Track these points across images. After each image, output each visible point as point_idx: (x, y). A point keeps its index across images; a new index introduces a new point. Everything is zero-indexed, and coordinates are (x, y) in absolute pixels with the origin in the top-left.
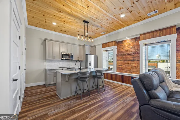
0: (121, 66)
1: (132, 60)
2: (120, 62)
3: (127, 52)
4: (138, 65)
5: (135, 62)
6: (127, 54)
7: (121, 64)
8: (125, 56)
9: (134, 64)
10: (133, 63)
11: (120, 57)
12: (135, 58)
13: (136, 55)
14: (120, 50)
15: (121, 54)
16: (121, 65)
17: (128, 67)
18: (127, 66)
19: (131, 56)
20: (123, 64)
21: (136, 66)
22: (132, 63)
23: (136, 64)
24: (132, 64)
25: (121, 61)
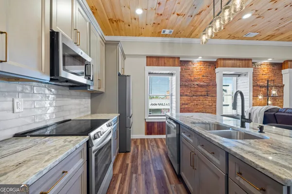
0: (187, 106)
1: (205, 96)
2: (186, 97)
3: (196, 81)
4: (213, 102)
5: (209, 98)
6: (197, 85)
7: (187, 102)
8: (194, 87)
9: (208, 101)
10: (207, 99)
11: (185, 89)
12: (209, 93)
13: (210, 88)
14: (184, 76)
15: (187, 84)
16: (187, 104)
17: (199, 107)
18: (197, 105)
19: (204, 89)
20: (190, 102)
21: (210, 104)
22: (204, 99)
23: (210, 102)
24: (205, 102)
25: (187, 95)
